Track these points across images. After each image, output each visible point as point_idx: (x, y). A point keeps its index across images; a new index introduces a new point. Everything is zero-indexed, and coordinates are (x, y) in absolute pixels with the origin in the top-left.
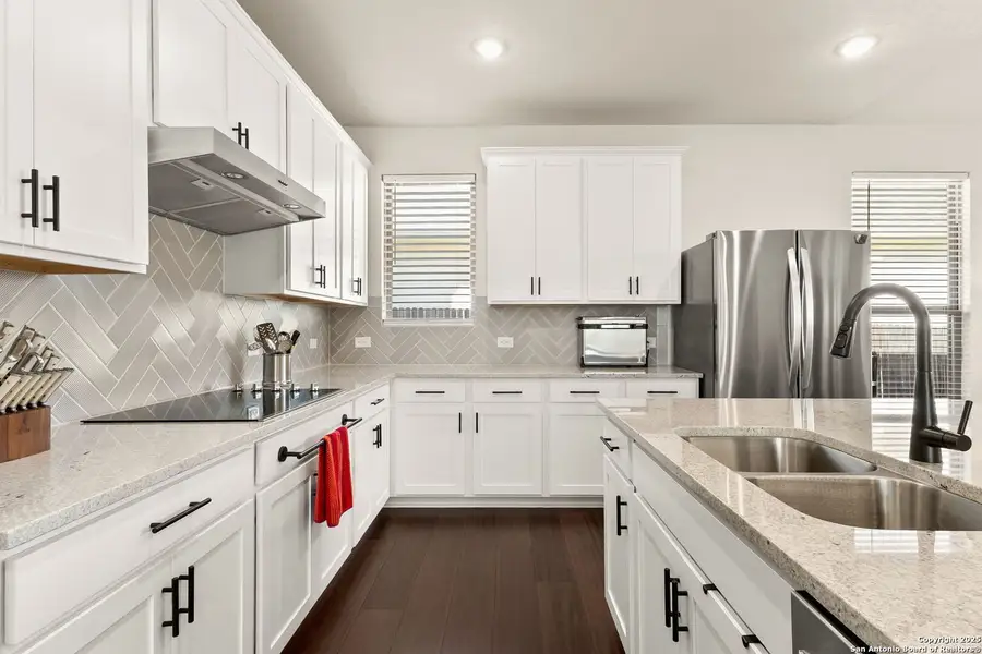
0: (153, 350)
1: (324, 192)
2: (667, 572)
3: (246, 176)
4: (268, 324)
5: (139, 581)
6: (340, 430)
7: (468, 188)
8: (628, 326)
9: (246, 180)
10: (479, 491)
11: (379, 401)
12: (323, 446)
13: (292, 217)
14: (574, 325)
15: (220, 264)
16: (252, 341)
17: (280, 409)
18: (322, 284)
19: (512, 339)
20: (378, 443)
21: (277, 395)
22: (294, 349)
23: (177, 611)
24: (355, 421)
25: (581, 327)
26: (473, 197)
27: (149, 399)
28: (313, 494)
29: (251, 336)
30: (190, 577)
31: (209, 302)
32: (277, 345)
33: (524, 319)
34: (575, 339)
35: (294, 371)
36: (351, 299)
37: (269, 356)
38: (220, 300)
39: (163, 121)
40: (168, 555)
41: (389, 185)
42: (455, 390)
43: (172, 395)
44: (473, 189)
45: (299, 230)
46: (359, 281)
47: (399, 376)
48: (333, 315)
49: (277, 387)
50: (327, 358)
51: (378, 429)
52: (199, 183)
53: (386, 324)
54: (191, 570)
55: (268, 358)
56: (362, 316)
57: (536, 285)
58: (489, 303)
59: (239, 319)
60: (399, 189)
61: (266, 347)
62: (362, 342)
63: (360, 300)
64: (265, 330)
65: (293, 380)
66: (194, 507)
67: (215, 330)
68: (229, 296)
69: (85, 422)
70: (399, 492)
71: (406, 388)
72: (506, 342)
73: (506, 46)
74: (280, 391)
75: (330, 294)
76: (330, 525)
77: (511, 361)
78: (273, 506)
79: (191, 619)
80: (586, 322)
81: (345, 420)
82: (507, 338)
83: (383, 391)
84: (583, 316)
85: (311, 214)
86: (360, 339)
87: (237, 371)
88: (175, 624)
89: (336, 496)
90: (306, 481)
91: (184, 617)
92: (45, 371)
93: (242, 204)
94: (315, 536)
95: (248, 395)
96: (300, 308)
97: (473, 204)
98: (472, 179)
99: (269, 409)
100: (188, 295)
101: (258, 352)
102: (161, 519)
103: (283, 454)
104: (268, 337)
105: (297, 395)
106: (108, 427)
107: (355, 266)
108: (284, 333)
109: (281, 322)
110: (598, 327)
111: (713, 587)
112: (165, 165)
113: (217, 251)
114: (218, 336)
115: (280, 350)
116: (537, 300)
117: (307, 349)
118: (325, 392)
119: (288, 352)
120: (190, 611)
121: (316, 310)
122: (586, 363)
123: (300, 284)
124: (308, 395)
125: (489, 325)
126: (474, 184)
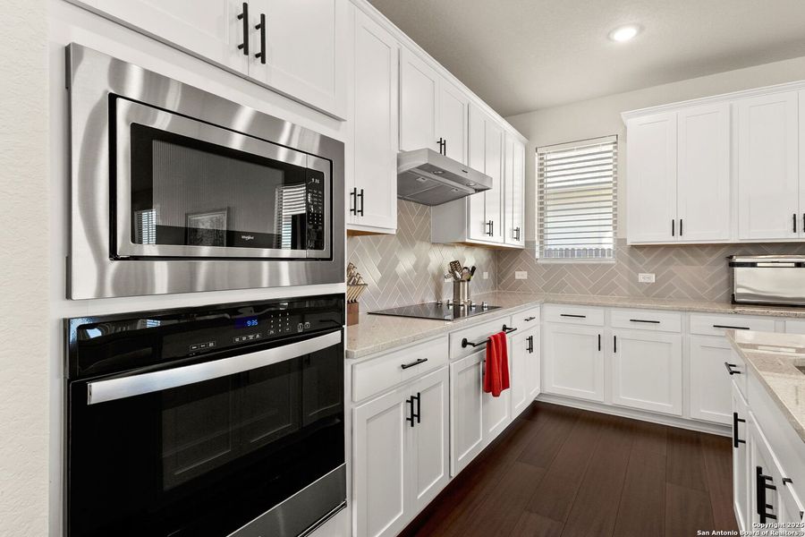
0: (397, 276)
1: (492, 171)
2: (759, 470)
3: (444, 172)
4: (455, 262)
5: (398, 392)
6: (500, 334)
7: (611, 147)
8: (794, 265)
9: (444, 174)
10: (616, 402)
11: (531, 318)
12: (489, 342)
13: (472, 191)
14: (725, 264)
15: (430, 224)
16: (447, 273)
17: (464, 315)
18: (490, 234)
19: (654, 275)
20: (530, 349)
21: (462, 308)
22: (472, 278)
23: (413, 415)
24: (511, 330)
25: (733, 265)
26: (615, 154)
27: (394, 304)
28: (483, 374)
29: (447, 269)
30: (418, 398)
31: (423, 247)
32: (462, 276)
33: (666, 258)
34: (725, 277)
35: (473, 294)
36: (511, 243)
37: (457, 282)
38: (429, 246)
39: (404, 149)
40: (408, 383)
41: (541, 154)
42: (595, 316)
43: (406, 303)
44: (615, 148)
45: (475, 199)
46: (518, 230)
47: (546, 302)
48: (500, 255)
49: (462, 303)
50: (495, 287)
51: (530, 339)
52: (420, 180)
53: (538, 262)
54: (419, 394)
55: (457, 284)
56: (521, 256)
57: (677, 227)
58: (629, 243)
59: (440, 258)
60: (549, 157)
61: (455, 276)
62: (521, 275)
63: (519, 244)
64: (455, 266)
65: (472, 299)
66: (420, 361)
67: (426, 265)
68: (433, 244)
69: (369, 313)
70: (547, 390)
71: (554, 311)
72: (647, 278)
73: (641, 29)
74: (463, 305)
75: (497, 240)
76: (494, 395)
77: (654, 295)
78: (459, 374)
79: (419, 421)
80: (738, 260)
81: (505, 328)
82: (648, 275)
83: (534, 312)
84: (733, 255)
85: (483, 188)
86: (520, 273)
87: (438, 291)
88: (412, 420)
89: (498, 377)
90: (479, 364)
91: (416, 419)
92: (358, 285)
93: (441, 187)
94: (485, 401)
95: (445, 307)
96: (477, 250)
97: (616, 160)
98: (614, 139)
99: (457, 315)
100: (413, 244)
101: (450, 280)
102: (406, 363)
103: (465, 343)
104: (457, 270)
105: (473, 308)
106: (378, 316)
107: (515, 219)
108: (466, 268)
109: (465, 260)
110: (753, 265)
111: (790, 481)
112: (405, 173)
113: (428, 216)
114: (428, 269)
115: (464, 279)
116: (678, 240)
117: (481, 279)
118: (492, 308)
119: (469, 280)
120: (418, 416)
121: (487, 252)
122: (737, 300)
123: (476, 234)
124: (481, 309)
125: (631, 264)
126: (615, 143)
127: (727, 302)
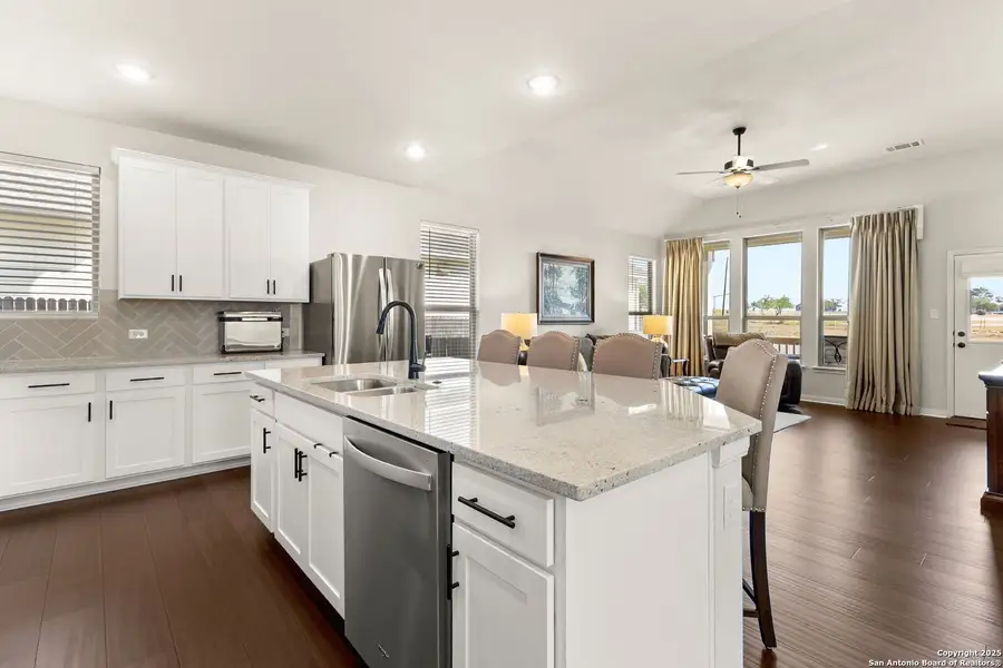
2: (295, 452)
7: (89, 179)
8: (266, 319)
10: (111, 474)
14: (214, 321)
19: (146, 331)
25: (223, 320)
26: (95, 189)
34: (216, 330)
42: (82, 382)
44: (96, 181)
57: (177, 282)
58: (120, 297)
72: (139, 334)
77: (141, 353)
80: (228, 315)
82: (140, 331)
84: (223, 311)
97: (95, 196)
98: (94, 171)
110: (239, 319)
116: (177, 295)
122: (228, 350)
125: (118, 319)
126: (97, 176)
127: (216, 353)
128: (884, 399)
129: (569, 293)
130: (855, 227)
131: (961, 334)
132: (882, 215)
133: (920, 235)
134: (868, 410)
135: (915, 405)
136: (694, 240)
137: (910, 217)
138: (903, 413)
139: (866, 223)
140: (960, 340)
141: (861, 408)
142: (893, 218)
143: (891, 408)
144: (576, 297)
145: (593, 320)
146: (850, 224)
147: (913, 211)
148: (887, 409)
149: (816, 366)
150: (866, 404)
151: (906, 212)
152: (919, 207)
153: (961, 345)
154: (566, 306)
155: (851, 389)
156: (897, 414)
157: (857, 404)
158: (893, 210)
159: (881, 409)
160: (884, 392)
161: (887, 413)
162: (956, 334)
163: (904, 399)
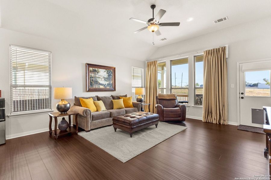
128: (215, 118)
129: (103, 79)
130: (205, 54)
131: (242, 94)
132: (214, 50)
133: (227, 56)
134: (210, 122)
135: (226, 121)
136: (155, 61)
137: (224, 49)
138: (222, 124)
139: (208, 53)
140: (241, 96)
141: (208, 122)
142: (218, 50)
143: (218, 121)
144: (107, 81)
145: (115, 90)
146: (203, 54)
147: (225, 47)
148: (216, 122)
149: (193, 105)
150: (209, 120)
151: (222, 48)
152: (227, 46)
153: (242, 98)
154: (101, 84)
155: (204, 114)
156: (220, 124)
157: (206, 120)
158: (217, 47)
159: (214, 122)
160: (215, 115)
161: (216, 124)
162: (240, 93)
163: (222, 118)
